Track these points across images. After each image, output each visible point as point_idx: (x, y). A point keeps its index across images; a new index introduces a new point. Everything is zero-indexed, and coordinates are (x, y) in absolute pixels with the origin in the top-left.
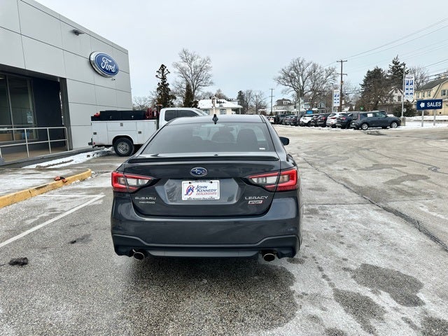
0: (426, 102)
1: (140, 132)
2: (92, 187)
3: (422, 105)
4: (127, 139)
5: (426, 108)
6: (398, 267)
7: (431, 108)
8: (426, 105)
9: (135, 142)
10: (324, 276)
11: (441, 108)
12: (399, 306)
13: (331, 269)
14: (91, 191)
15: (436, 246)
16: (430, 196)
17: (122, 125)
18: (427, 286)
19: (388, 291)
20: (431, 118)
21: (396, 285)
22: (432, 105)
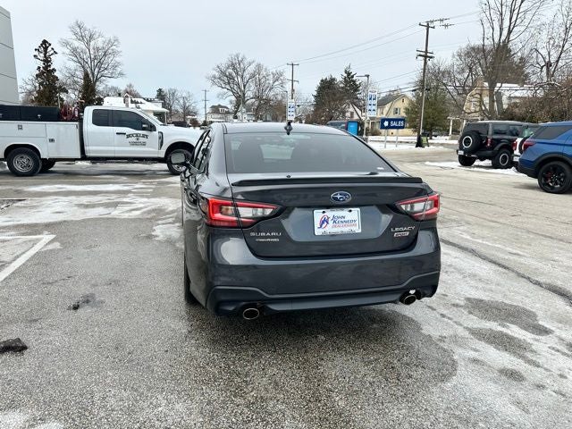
0: (389, 120)
1: (52, 140)
2: (16, 223)
3: (386, 124)
4: (31, 151)
5: (389, 127)
6: (499, 298)
7: (394, 127)
8: (389, 124)
9: (44, 156)
10: (443, 316)
11: (403, 128)
12: (537, 337)
13: (441, 307)
14: (23, 230)
15: (512, 274)
16: (459, 223)
17: (20, 128)
18: (540, 314)
19: (512, 323)
20: (394, 139)
21: (514, 317)
22: (395, 124)
